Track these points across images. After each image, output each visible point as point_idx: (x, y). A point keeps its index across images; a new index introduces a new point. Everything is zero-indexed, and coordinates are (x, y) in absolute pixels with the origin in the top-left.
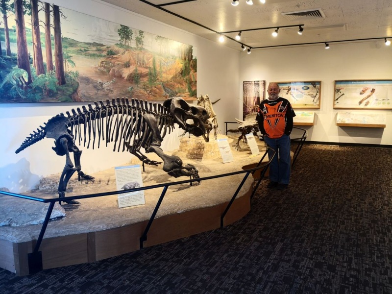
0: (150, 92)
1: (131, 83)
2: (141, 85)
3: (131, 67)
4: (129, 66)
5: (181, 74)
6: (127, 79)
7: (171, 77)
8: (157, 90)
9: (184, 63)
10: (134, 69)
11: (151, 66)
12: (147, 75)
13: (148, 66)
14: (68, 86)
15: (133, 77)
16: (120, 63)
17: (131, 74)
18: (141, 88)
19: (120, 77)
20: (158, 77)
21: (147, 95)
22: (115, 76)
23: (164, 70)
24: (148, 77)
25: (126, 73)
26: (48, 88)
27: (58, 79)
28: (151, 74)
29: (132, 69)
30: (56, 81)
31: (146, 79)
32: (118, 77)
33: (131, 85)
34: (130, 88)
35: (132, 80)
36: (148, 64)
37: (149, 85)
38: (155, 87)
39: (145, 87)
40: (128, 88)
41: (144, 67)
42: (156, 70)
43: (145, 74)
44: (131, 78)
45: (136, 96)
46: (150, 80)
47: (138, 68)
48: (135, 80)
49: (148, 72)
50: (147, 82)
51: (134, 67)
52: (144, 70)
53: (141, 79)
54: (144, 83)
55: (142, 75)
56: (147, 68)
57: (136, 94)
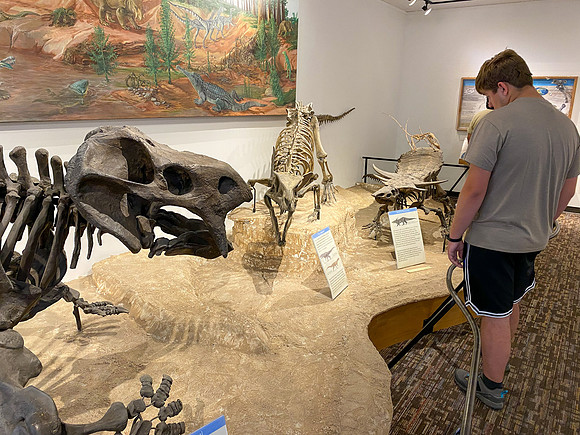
0: (152, 96)
1: (83, 71)
2: (120, 76)
3: (78, 25)
4: (71, 23)
5: (253, 52)
6: (62, 61)
7: (220, 58)
8: (178, 91)
9: (260, 26)
10: (93, 30)
11: (157, 28)
12: (138, 51)
13: (144, 26)
15: (87, 55)
16: (34, 11)
17: (80, 46)
18: (118, 85)
19: (36, 52)
20: (180, 57)
21: (143, 103)
22: (13, 50)
23: (200, 40)
24: (146, 55)
25: (59, 42)
28: (155, 48)
29: (83, 31)
31: (136, 62)
32: (24, 52)
33: (81, 76)
34: (76, 85)
35: (86, 63)
36: (143, 21)
37: (149, 77)
38: (170, 83)
39: (134, 82)
40: (72, 83)
41: (131, 30)
42: (172, 39)
43: (135, 48)
44: (81, 58)
45: (100, 105)
46: (151, 64)
47: (108, 31)
48: (96, 63)
49: (145, 42)
50: (143, 70)
51: (89, 25)
52: (129, 38)
53: (121, 60)
54: (130, 71)
55: (122, 51)
56: (140, 31)
57: (100, 99)
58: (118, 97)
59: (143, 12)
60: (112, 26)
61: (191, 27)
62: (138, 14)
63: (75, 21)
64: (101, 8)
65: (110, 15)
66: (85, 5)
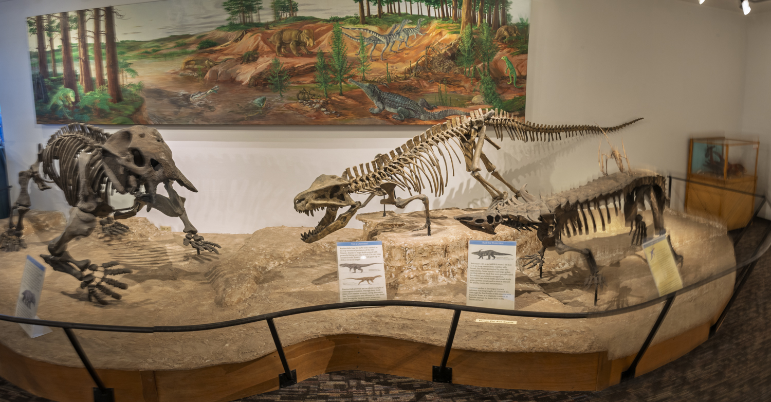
0: (322, 106)
1: (262, 91)
2: (293, 92)
3: (260, 60)
4: (255, 59)
5: (453, 58)
6: (248, 85)
7: (404, 67)
8: (350, 102)
9: (465, 31)
10: (271, 62)
11: (328, 50)
12: (310, 70)
13: (316, 50)
14: (127, 104)
15: (266, 79)
16: (232, 57)
17: (261, 74)
18: (290, 98)
19: (232, 82)
20: (353, 72)
21: (312, 112)
22: (218, 82)
23: (377, 54)
24: (317, 73)
25: (246, 73)
26: (99, 107)
27: (112, 95)
28: (326, 67)
29: (263, 63)
30: (109, 97)
31: (307, 80)
32: (224, 82)
33: (261, 94)
34: (257, 101)
35: (265, 85)
36: (314, 47)
37: (319, 91)
38: (341, 94)
39: (305, 96)
40: (254, 99)
41: (303, 55)
42: (344, 57)
43: (306, 69)
44: (261, 82)
45: (275, 115)
46: (321, 80)
47: (282, 60)
48: (272, 84)
49: (315, 63)
50: (313, 85)
51: (268, 59)
52: (300, 62)
53: (293, 80)
54: (301, 87)
55: (295, 73)
56: (311, 55)
57: (275, 110)
58: (290, 108)
59: (314, 40)
60: (286, 56)
61: (365, 44)
62: (310, 43)
63: (257, 58)
64: (278, 45)
65: (285, 48)
66: (265, 46)
